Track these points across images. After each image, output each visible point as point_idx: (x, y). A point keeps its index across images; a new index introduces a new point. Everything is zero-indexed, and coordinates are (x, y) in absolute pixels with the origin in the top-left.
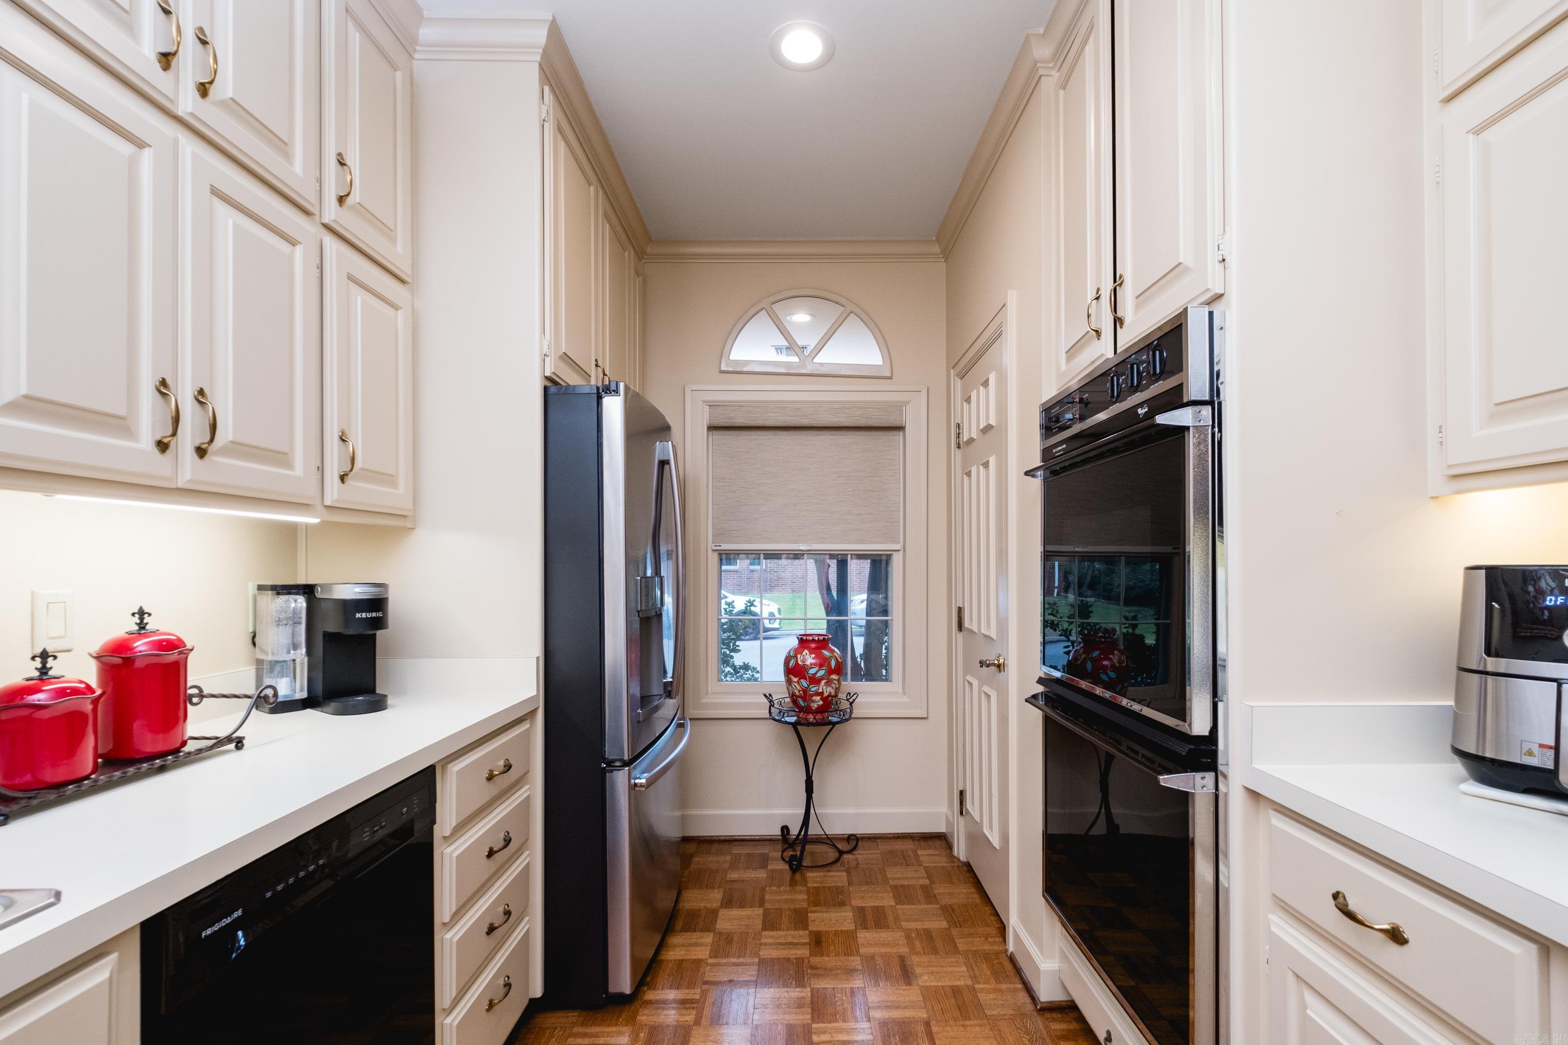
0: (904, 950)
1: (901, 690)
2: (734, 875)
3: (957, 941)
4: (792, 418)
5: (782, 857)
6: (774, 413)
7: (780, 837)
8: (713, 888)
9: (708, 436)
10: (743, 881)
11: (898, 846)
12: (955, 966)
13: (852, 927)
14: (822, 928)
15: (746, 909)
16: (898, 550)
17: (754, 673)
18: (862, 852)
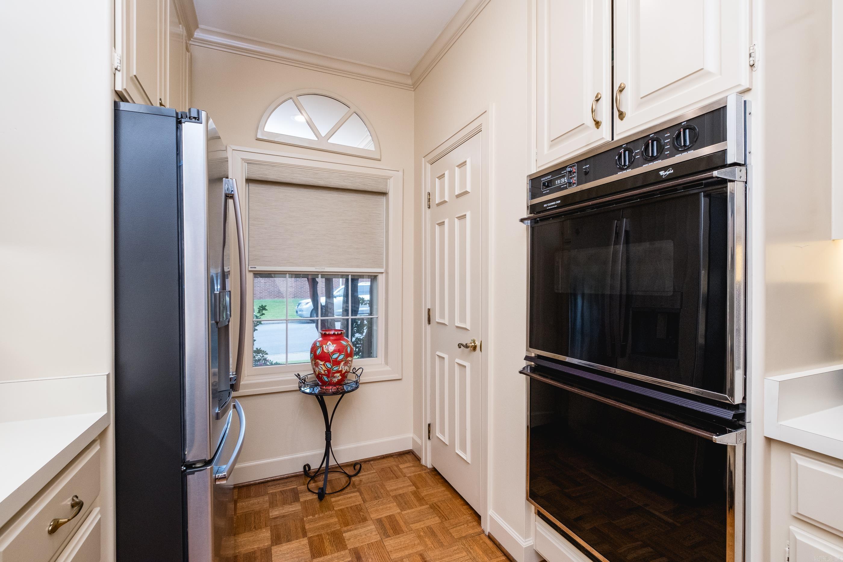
0: (420, 548)
1: (383, 362)
2: (275, 513)
3: (451, 531)
4: (312, 179)
5: (308, 489)
6: (299, 174)
7: (302, 473)
8: (261, 528)
9: (246, 185)
10: (284, 516)
11: (386, 463)
12: (458, 553)
13: (378, 538)
14: (357, 545)
15: (293, 542)
16: (382, 273)
17: (263, 355)
18: (364, 473)
